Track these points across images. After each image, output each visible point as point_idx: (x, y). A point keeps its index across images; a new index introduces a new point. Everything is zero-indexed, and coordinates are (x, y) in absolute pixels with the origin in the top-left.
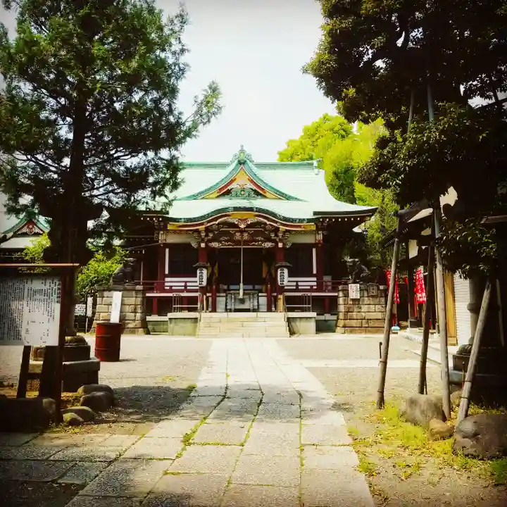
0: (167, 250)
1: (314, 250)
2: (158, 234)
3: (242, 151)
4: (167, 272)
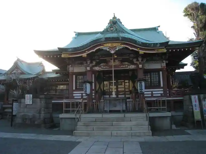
0: (74, 76)
1: (161, 73)
2: (69, 67)
3: (114, 18)
4: (74, 89)
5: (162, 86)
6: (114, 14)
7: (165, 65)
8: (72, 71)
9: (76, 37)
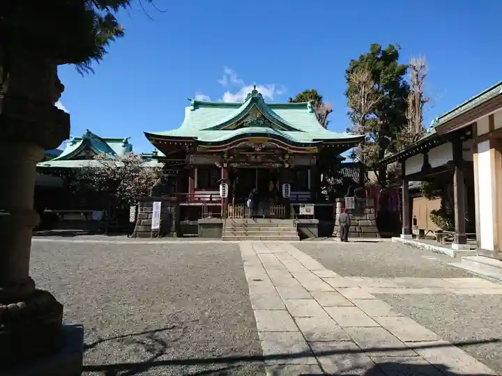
0: (196, 170)
1: (309, 171)
2: (189, 157)
3: (255, 91)
4: (196, 186)
5: (309, 187)
7: (315, 162)
8: (194, 163)
9: (192, 108)
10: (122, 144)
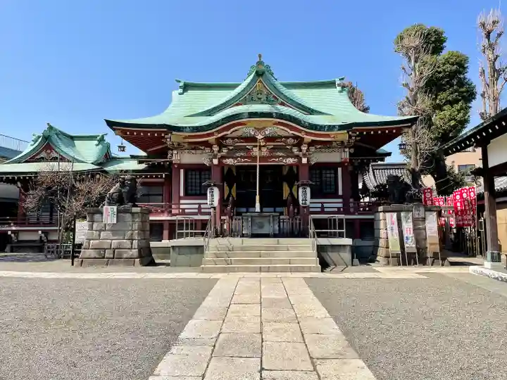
0: (182, 171)
1: (340, 170)
2: (172, 154)
3: (260, 63)
4: (182, 194)
5: (340, 193)
6: (260, 56)
7: (348, 157)
8: (179, 162)
9: (181, 90)
10: (96, 142)
